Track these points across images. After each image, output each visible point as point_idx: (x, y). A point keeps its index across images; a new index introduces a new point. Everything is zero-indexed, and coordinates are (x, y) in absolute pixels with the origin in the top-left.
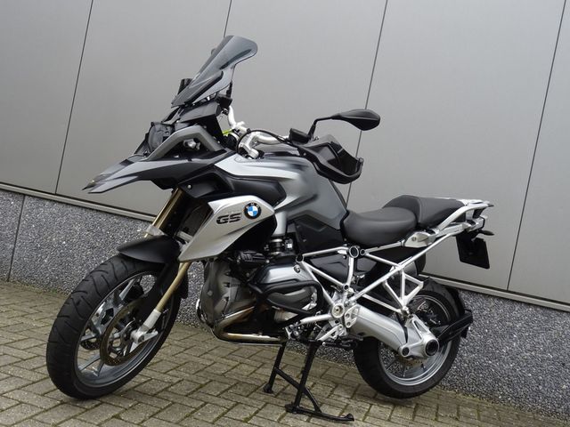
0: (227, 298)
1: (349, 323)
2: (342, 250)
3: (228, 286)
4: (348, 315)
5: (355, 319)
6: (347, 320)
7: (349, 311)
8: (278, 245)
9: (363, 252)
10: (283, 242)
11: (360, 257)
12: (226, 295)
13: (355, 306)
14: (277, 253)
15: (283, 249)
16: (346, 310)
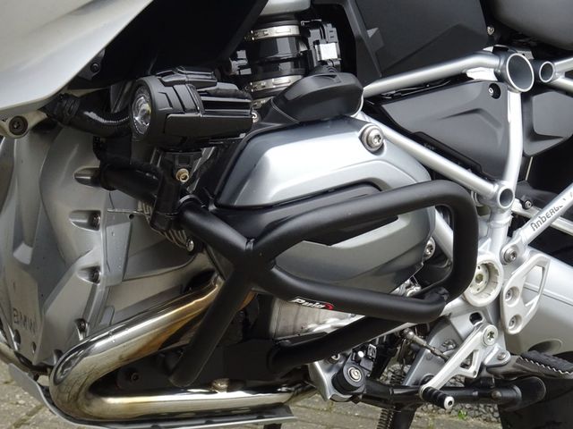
0: (93, 272)
1: (516, 319)
2: (482, 67)
3: (93, 225)
4: (512, 292)
5: (535, 301)
6: (511, 307)
7: (516, 278)
8: (285, 50)
9: (547, 71)
10: (302, 37)
11: (540, 88)
12: (87, 261)
13: (532, 258)
14: (285, 81)
15: (305, 64)
16: (508, 276)
